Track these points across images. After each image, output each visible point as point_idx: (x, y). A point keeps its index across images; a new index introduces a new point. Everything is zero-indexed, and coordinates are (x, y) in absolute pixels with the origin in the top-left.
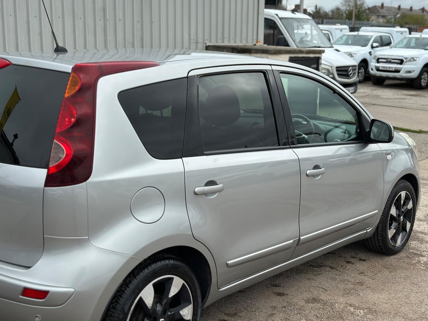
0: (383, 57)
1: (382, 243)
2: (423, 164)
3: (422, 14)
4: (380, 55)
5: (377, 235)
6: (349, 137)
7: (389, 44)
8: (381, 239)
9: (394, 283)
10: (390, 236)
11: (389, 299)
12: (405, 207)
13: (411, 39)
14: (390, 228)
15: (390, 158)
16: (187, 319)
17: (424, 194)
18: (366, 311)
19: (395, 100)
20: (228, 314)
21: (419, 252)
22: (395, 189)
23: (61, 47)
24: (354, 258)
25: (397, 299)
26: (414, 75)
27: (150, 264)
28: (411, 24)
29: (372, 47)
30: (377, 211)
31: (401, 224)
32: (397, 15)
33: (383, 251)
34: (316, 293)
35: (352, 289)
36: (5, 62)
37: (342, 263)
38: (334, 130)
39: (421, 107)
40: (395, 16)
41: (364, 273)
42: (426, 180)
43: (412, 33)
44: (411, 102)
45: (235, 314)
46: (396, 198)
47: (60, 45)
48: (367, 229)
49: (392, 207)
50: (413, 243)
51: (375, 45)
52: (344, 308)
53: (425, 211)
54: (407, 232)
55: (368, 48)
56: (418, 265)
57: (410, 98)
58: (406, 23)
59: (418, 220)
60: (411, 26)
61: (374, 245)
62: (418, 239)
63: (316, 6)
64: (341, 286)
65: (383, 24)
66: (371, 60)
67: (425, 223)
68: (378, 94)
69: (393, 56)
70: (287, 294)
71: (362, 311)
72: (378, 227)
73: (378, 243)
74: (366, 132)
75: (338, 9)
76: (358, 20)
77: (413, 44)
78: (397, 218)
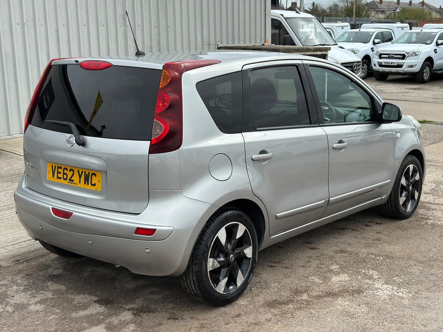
0: (385, 53)
1: (395, 208)
2: (428, 149)
3: (422, 8)
4: (382, 51)
5: (391, 202)
6: (365, 119)
7: (390, 39)
8: (394, 205)
9: (406, 239)
10: (401, 203)
11: (403, 249)
12: (413, 179)
13: (411, 34)
14: (401, 196)
15: (400, 136)
16: (248, 257)
17: (429, 173)
18: (384, 257)
19: (399, 94)
20: (274, 262)
21: (426, 217)
22: (404, 163)
23: (141, 51)
24: (371, 222)
25: (409, 249)
26: (416, 69)
27: (223, 213)
28: (411, 19)
29: (374, 43)
30: (390, 180)
31: (410, 193)
32: (396, 10)
33: (395, 215)
34: (342, 246)
35: (371, 243)
36: (108, 64)
37: (362, 226)
38: (351, 114)
39: (424, 100)
40: (394, 11)
41: (381, 232)
42: (431, 162)
43: (413, 28)
44: (413, 95)
45: (280, 262)
46: (405, 170)
47: (140, 50)
48: (382, 196)
49: (403, 177)
50: (421, 211)
51: (377, 41)
52: (366, 256)
53: (431, 186)
54: (415, 199)
55: (370, 45)
56: (425, 225)
57: (413, 92)
58: (407, 18)
59: (425, 193)
60: (411, 21)
61: (388, 211)
62: (425, 208)
63: (314, 3)
64: (363, 242)
65: (383, 20)
66: (374, 56)
67: (430, 195)
68: (382, 89)
69: (396, 51)
70: (319, 248)
71: (381, 258)
72: (391, 195)
73: (392, 209)
74: (379, 114)
75: (336, 6)
76: (358, 17)
77: (414, 39)
78: (407, 187)
